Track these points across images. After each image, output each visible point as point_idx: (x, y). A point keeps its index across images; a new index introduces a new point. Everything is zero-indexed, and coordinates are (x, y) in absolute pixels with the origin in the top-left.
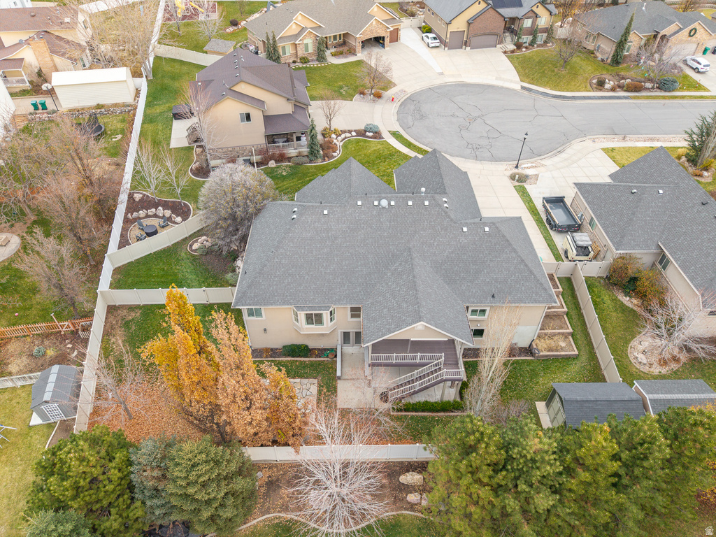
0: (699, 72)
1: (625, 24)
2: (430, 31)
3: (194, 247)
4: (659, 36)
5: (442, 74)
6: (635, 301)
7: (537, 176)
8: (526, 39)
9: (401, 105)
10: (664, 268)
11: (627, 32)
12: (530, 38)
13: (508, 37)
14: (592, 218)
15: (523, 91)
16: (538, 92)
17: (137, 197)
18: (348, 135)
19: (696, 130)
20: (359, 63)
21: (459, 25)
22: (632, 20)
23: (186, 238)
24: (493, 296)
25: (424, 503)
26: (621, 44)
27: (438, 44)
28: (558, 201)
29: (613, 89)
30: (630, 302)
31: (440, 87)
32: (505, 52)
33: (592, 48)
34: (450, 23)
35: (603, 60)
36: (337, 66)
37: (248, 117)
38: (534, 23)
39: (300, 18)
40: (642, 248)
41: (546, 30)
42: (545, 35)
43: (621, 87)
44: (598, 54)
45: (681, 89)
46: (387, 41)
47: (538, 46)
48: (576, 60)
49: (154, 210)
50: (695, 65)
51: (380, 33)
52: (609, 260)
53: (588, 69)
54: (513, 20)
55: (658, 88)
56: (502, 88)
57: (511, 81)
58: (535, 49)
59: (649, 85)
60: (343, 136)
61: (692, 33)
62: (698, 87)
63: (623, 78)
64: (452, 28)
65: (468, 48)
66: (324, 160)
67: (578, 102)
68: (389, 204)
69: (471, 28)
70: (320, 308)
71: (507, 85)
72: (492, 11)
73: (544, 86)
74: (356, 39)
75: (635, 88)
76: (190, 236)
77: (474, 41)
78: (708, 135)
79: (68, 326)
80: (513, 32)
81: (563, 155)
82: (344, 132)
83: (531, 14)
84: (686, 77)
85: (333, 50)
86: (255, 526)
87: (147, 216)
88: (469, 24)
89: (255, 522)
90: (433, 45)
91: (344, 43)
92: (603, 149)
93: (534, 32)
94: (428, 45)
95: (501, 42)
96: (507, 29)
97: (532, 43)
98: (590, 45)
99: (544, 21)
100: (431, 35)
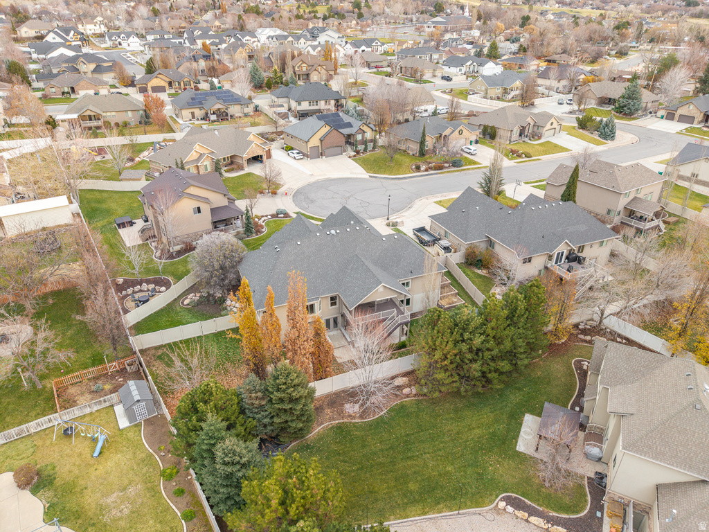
0: (472, 155)
1: (421, 131)
2: (292, 149)
3: (185, 303)
4: (443, 136)
5: (312, 175)
6: (484, 271)
7: (402, 222)
8: (361, 147)
9: (293, 197)
10: (493, 248)
11: (424, 135)
12: (363, 146)
13: (349, 147)
14: (446, 231)
15: (371, 179)
16: (381, 178)
17: (120, 281)
18: (266, 218)
19: (483, 181)
20: (249, 174)
21: (315, 142)
22: (424, 127)
23: (176, 299)
24: (411, 272)
25: (414, 392)
26: (422, 143)
27: (302, 157)
28: (422, 230)
29: (426, 170)
30: (483, 272)
31: (315, 183)
32: (350, 157)
33: (404, 149)
34: (308, 141)
35: (413, 155)
36: (233, 178)
37: (199, 210)
38: (363, 136)
39: (198, 147)
40: (478, 239)
41: (371, 141)
42: (372, 144)
43: (431, 168)
44: (409, 152)
45: (466, 165)
46: (264, 158)
47: (370, 151)
48: (397, 157)
49: (139, 287)
50: (469, 151)
51: (259, 153)
52: (463, 251)
53: (406, 160)
54: (349, 136)
55: (452, 166)
56: (357, 178)
57: (361, 174)
58: (369, 153)
59: (446, 165)
60: (263, 219)
61: (461, 132)
62: (474, 163)
63: (430, 163)
64: (311, 144)
65: (324, 157)
66: (257, 235)
67: (409, 180)
68: (336, 232)
69: (323, 143)
70: (313, 300)
71: (359, 176)
72: (334, 131)
73: (384, 174)
74: (242, 158)
75: (439, 168)
76: (178, 297)
77: (327, 151)
78: (490, 182)
79: (115, 367)
80: (351, 144)
81: (413, 209)
82: (263, 216)
83: (360, 131)
84: (466, 158)
85: (226, 168)
86: (318, 432)
87: (134, 292)
88: (321, 141)
90: (299, 158)
91: (232, 163)
92: (435, 202)
93: (365, 142)
94: (295, 158)
95: (345, 151)
96: (347, 142)
97: (365, 150)
98: (403, 147)
99: (369, 135)
100: (295, 152)
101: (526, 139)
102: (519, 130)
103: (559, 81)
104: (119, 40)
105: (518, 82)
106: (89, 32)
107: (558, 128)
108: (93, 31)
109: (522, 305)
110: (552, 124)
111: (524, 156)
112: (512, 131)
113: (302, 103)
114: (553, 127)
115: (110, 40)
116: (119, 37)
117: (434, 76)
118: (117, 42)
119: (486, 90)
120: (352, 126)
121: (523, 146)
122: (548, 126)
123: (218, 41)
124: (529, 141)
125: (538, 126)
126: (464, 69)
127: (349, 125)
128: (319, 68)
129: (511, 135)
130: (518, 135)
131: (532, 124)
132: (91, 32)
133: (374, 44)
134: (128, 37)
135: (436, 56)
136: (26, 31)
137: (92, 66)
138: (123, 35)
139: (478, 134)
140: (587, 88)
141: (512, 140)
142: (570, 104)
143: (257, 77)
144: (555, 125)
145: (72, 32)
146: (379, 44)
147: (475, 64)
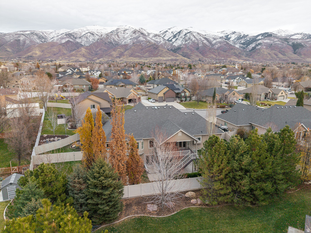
1: (213, 92)
3: (73, 147)
4: (224, 95)
8: (184, 99)
11: (215, 93)
12: (185, 99)
13: (178, 99)
14: (225, 122)
15: (186, 109)
17: (45, 135)
20: (129, 106)
21: (161, 94)
22: (215, 91)
23: (69, 145)
24: (202, 132)
25: (199, 203)
26: (214, 97)
27: (155, 101)
29: (215, 108)
32: (178, 102)
33: (205, 101)
35: (210, 103)
37: (94, 107)
38: (185, 94)
39: (106, 91)
40: (244, 124)
41: (189, 97)
42: (189, 98)
46: (137, 100)
48: (200, 103)
49: (53, 138)
50: (238, 102)
51: (134, 98)
52: (235, 131)
53: (206, 104)
54: (178, 94)
55: (230, 107)
56: (180, 109)
57: (182, 108)
58: (187, 102)
59: (227, 107)
61: (234, 94)
64: (159, 95)
65: (165, 102)
68: (158, 108)
69: (165, 95)
72: (171, 91)
74: (126, 99)
75: (223, 107)
77: (167, 99)
79: (16, 170)
80: (178, 97)
83: (183, 92)
86: (124, 221)
88: (164, 94)
89: (123, 219)
90: (153, 101)
91: (122, 101)
93: (185, 97)
94: (151, 102)
95: (175, 100)
96: (177, 97)
97: (186, 100)
98: (204, 100)
99: (188, 94)
100: (151, 99)
101: (269, 100)
102: (264, 95)
103: (283, 83)
104: (94, 73)
105: (262, 82)
106: (83, 71)
107: (285, 96)
108: (85, 70)
109: (278, 143)
110: (282, 93)
111: (268, 105)
112: (261, 95)
113: (159, 85)
114: (282, 95)
115: (90, 72)
116: (94, 72)
117: (222, 83)
118: (93, 74)
119: (247, 84)
120: (180, 90)
121: (267, 102)
122: (280, 94)
123: (131, 72)
124: (270, 101)
125: (275, 94)
126: (235, 80)
127: (178, 89)
128: (170, 77)
129: (260, 97)
130: (264, 97)
131: (271, 93)
132: (84, 71)
133: (195, 74)
134: (97, 72)
135: (222, 77)
136: (60, 70)
137: (78, 76)
138: (95, 71)
139: (243, 96)
140: (298, 84)
141: (261, 100)
142: (290, 91)
143: (142, 79)
144: (284, 94)
145: (77, 69)
146: (197, 74)
147: (240, 78)
